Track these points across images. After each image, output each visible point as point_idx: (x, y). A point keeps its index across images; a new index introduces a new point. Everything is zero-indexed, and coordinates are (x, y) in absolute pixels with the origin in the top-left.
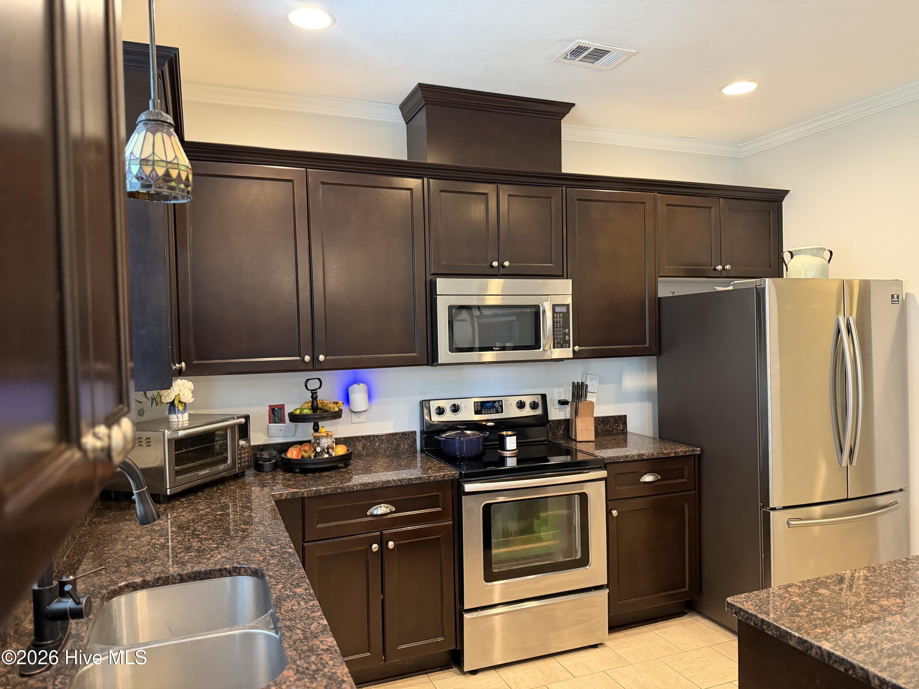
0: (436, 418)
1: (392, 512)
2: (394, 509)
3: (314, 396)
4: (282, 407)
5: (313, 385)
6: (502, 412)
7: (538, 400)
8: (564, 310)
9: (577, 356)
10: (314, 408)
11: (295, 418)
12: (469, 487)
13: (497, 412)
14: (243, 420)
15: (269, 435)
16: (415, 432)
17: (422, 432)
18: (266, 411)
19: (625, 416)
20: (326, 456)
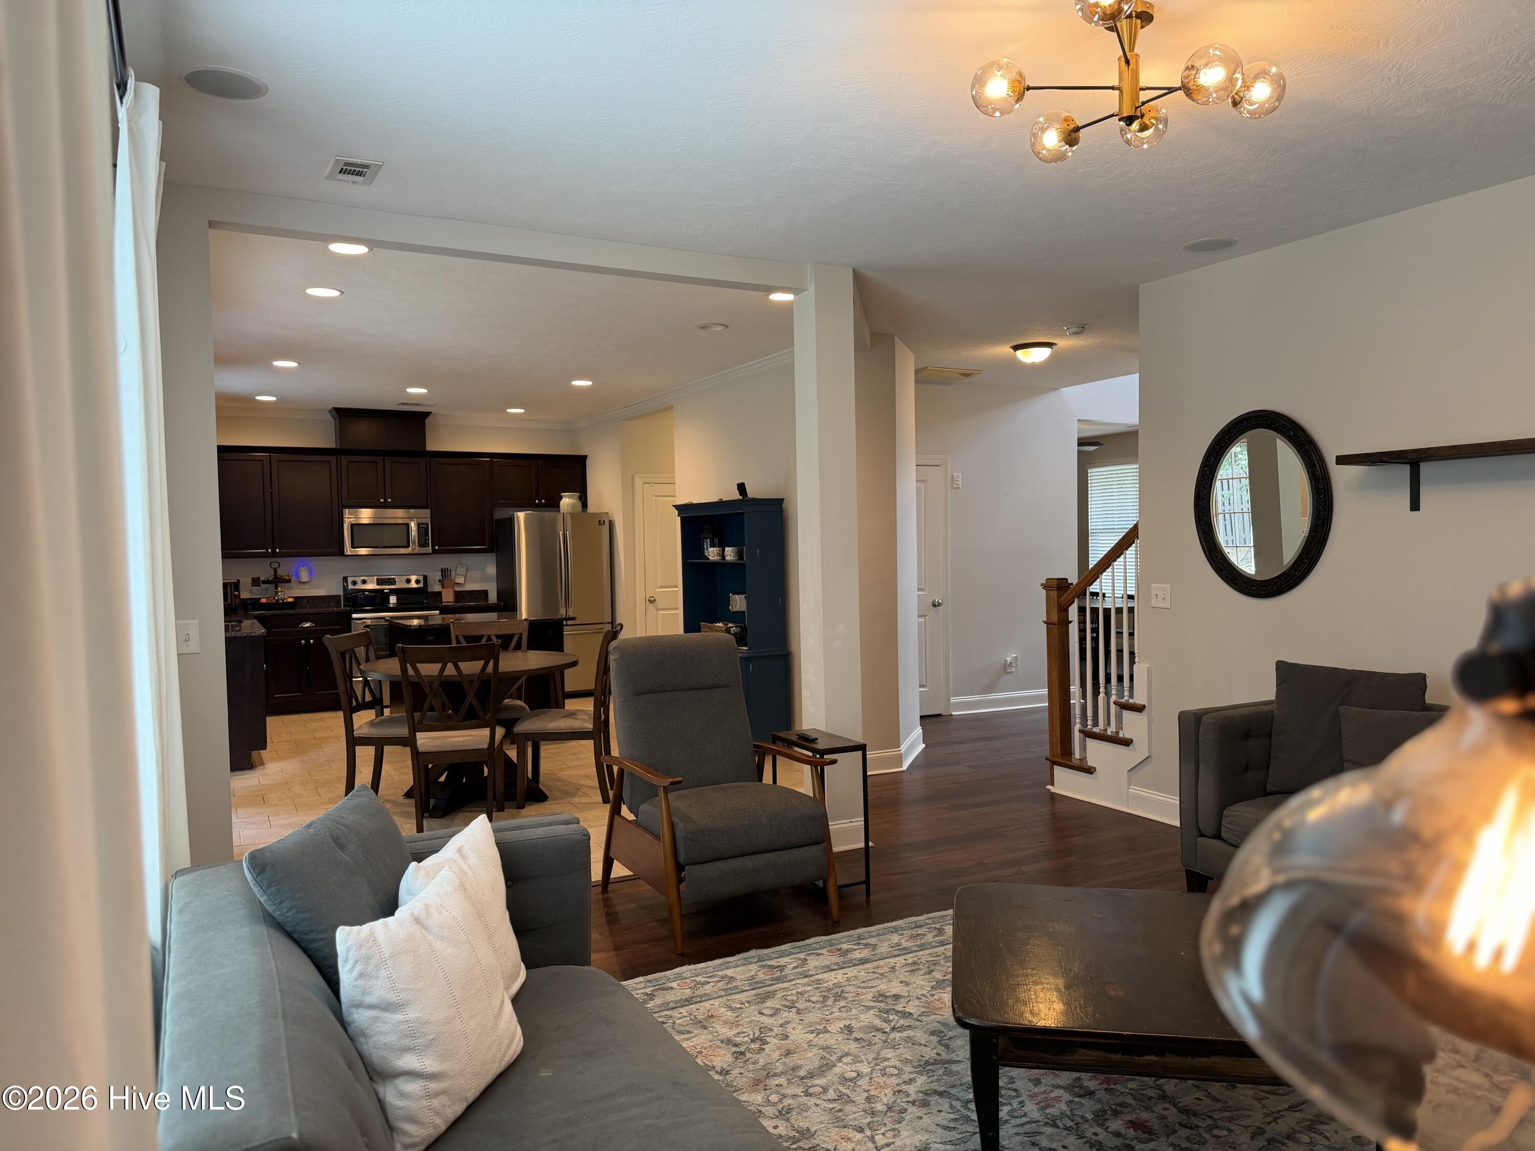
0: (350, 587)
1: (312, 627)
2: (314, 625)
3: (275, 571)
4: (259, 578)
5: (275, 565)
6: (395, 584)
7: (421, 578)
8: (426, 526)
9: (434, 552)
10: (276, 577)
11: (264, 582)
12: (354, 616)
13: (392, 584)
14: (236, 581)
15: (252, 594)
16: (340, 596)
17: (344, 595)
18: (250, 580)
19: (487, 591)
20: (281, 601)
